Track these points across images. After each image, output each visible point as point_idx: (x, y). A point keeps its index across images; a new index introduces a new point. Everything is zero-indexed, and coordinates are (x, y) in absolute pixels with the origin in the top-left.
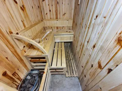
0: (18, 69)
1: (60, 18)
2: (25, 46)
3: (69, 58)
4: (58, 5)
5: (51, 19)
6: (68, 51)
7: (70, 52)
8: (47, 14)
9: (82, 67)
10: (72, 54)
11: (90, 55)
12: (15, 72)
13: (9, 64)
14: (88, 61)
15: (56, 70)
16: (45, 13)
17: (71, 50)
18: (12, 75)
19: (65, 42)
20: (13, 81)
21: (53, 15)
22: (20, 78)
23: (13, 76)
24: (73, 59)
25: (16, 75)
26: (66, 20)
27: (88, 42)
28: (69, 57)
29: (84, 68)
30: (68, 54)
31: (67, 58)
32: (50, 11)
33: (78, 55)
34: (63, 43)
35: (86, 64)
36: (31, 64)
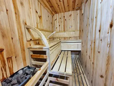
0: (16, 57)
1: (67, 30)
2: (32, 39)
3: (78, 71)
4: (66, 21)
5: (60, 31)
6: (76, 63)
7: (79, 65)
8: (57, 28)
9: (102, 76)
10: (81, 67)
11: (109, 43)
12: (11, 58)
13: (10, 45)
14: (108, 57)
15: (58, 79)
16: (56, 27)
17: (80, 61)
18: (7, 58)
19: (72, 51)
20: (3, 67)
21: (61, 28)
22: (13, 70)
23: (7, 60)
24: (84, 73)
25: (10, 62)
26: (73, 31)
27: (100, 31)
28: (78, 69)
29: (105, 77)
30: (77, 67)
31: (75, 71)
32: (59, 26)
33: (91, 60)
34: (70, 52)
35: (108, 64)
36: (31, 61)
